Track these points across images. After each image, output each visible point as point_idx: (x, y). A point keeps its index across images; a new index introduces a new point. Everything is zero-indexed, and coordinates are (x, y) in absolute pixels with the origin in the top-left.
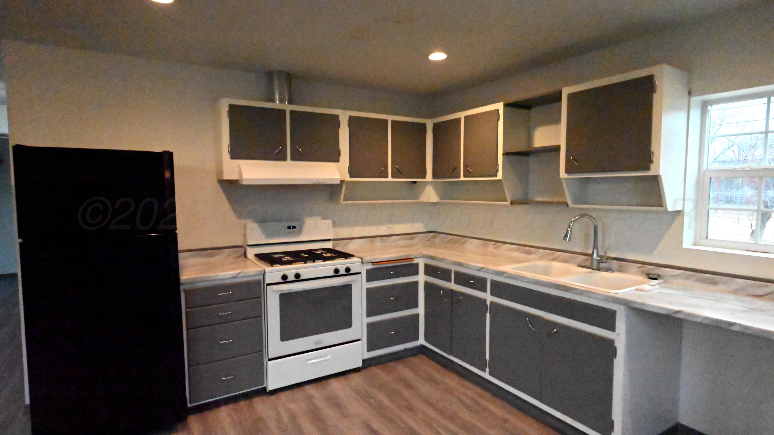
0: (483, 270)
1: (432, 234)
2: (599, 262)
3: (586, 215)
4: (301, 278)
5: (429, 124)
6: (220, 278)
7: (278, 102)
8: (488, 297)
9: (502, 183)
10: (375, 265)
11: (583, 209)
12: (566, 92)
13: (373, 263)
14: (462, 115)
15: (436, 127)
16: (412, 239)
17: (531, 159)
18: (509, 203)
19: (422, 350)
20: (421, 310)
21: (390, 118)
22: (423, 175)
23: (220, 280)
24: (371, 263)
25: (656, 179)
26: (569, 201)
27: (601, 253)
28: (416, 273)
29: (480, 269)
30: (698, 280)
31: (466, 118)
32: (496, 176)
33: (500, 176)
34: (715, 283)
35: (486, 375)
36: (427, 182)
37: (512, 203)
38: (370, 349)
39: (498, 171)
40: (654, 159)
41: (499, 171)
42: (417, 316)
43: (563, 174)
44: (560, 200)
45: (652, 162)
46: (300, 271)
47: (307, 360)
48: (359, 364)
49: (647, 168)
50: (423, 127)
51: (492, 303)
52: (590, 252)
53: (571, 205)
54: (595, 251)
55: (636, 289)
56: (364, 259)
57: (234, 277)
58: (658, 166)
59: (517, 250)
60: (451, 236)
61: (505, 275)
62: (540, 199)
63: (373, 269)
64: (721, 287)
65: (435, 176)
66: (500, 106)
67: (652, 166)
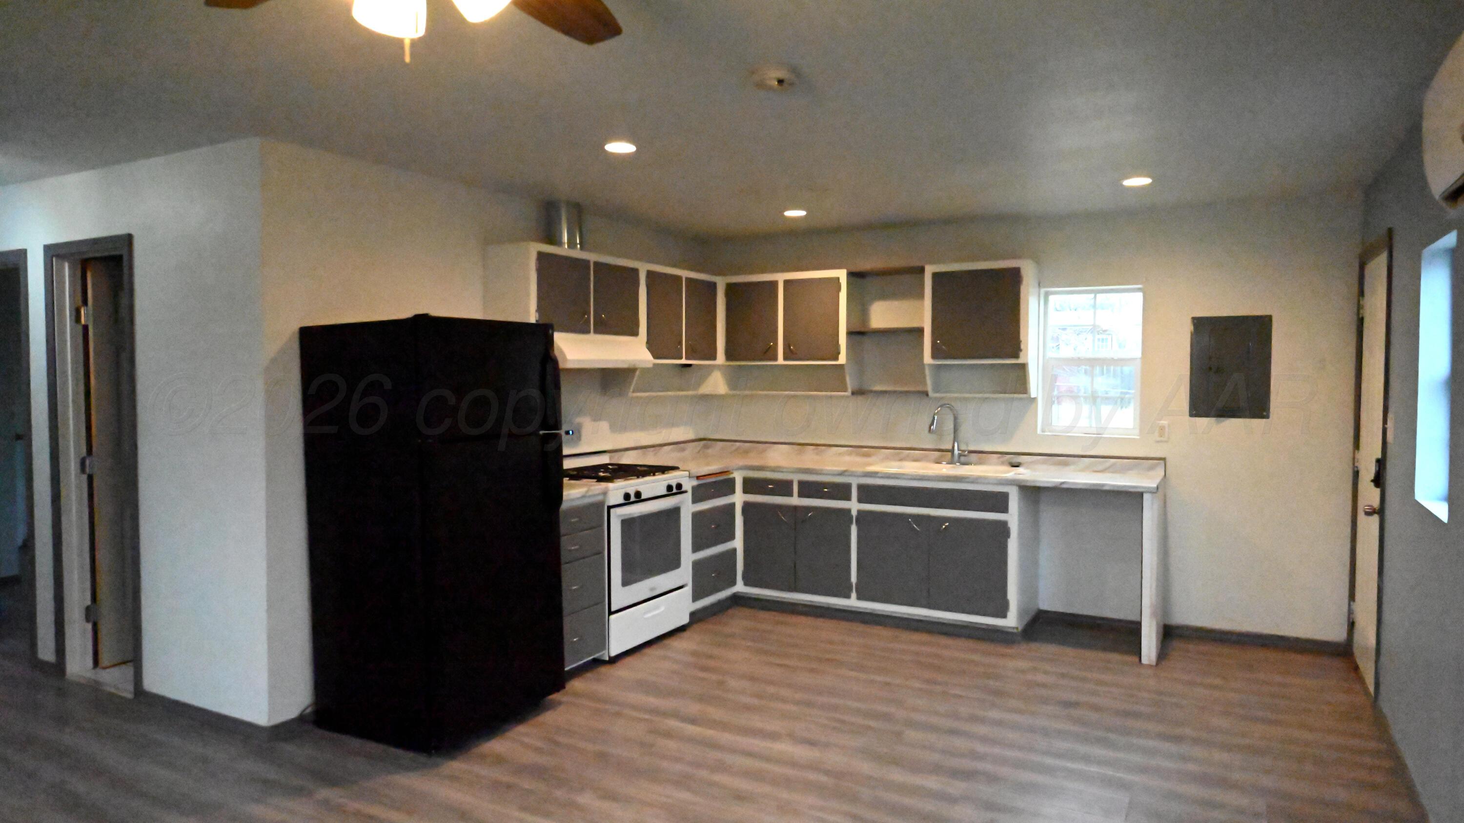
0: (846, 474)
1: (702, 443)
2: (960, 455)
3: (945, 404)
4: (643, 497)
5: (721, 284)
6: (572, 497)
7: (566, 247)
8: (854, 506)
9: (844, 369)
10: (702, 479)
11: (942, 398)
12: (929, 270)
13: (698, 478)
14: (781, 278)
15: (731, 289)
16: (683, 450)
17: (866, 340)
18: (849, 393)
19: (738, 600)
20: (738, 543)
21: (685, 274)
22: (713, 357)
23: (573, 500)
24: (696, 478)
25: (1023, 367)
26: (929, 388)
27: (963, 447)
28: (732, 491)
29: (842, 474)
30: (1055, 464)
31: (787, 283)
32: (837, 359)
33: (842, 359)
34: (1066, 464)
35: (853, 602)
36: (714, 366)
37: (853, 393)
38: (696, 597)
39: (839, 353)
40: (1022, 347)
41: (841, 352)
42: (734, 551)
43: (927, 358)
44: (920, 388)
45: (1021, 350)
46: (640, 489)
47: (645, 613)
48: (685, 620)
49: (1017, 356)
50: (713, 286)
51: (859, 512)
52: (949, 447)
53: (931, 394)
54: (956, 445)
55: (1015, 474)
56: (691, 472)
57: (583, 497)
58: (1027, 355)
59: (850, 454)
60: (738, 444)
61: (880, 475)
62: (878, 388)
63: (699, 486)
64: (1072, 467)
65: (729, 356)
66: (841, 274)
67: (1022, 354)
